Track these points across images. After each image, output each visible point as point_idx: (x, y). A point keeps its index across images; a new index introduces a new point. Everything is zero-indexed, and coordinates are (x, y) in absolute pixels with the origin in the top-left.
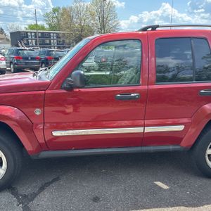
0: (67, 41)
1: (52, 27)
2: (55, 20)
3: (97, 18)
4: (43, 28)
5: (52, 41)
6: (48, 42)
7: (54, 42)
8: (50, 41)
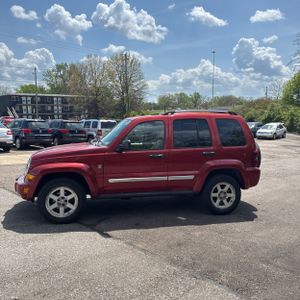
0: (76, 107)
1: (54, 89)
2: (59, 80)
3: (117, 79)
4: (42, 90)
5: (55, 108)
6: (49, 108)
7: (58, 109)
8: (52, 107)
